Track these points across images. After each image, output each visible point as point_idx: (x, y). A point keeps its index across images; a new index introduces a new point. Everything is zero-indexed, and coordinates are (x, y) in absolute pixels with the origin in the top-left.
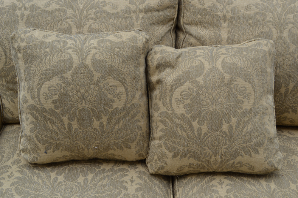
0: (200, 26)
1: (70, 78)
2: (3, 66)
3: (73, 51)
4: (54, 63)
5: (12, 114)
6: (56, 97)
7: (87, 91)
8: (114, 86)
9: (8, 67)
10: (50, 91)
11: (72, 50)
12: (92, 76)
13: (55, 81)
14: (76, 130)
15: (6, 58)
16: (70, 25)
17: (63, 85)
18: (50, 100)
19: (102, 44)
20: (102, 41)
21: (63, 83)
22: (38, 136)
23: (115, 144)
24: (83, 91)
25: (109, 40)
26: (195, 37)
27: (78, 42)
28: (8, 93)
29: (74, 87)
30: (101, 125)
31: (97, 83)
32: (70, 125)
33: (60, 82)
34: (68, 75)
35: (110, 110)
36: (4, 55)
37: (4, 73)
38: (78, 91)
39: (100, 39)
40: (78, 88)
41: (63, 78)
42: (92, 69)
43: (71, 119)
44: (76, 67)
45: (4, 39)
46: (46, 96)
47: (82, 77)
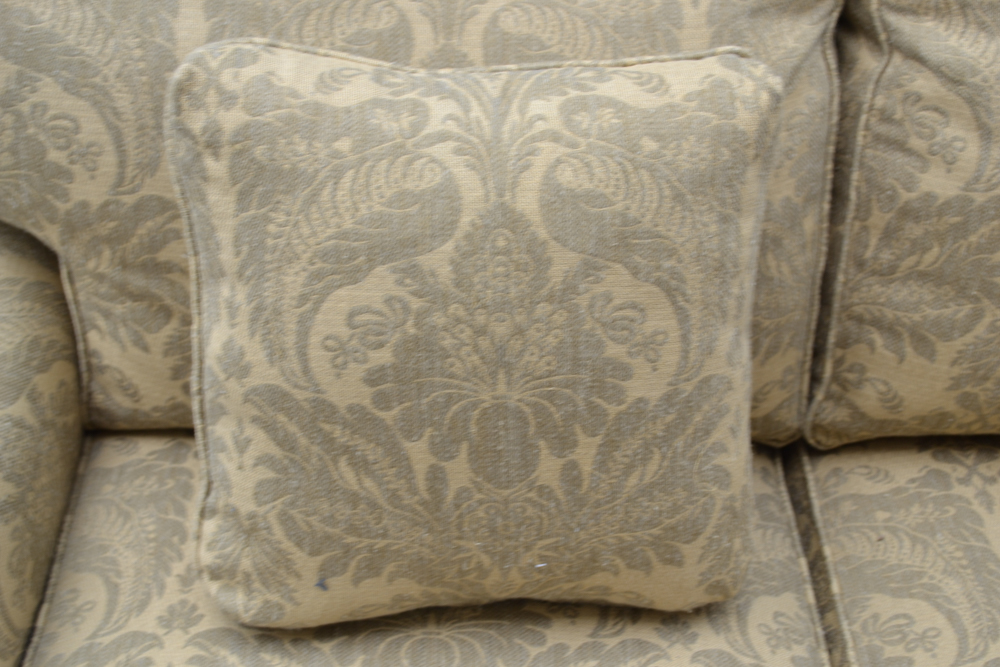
0: (958, 21)
1: (445, 272)
2: (106, 197)
3: (458, 152)
4: (377, 208)
5: (134, 395)
6: (383, 357)
7: (520, 331)
8: (634, 306)
9: (129, 200)
10: (358, 330)
11: (451, 144)
12: (542, 263)
13: (377, 287)
14: (462, 494)
15: (122, 164)
16: (403, 18)
17: (416, 304)
18: (356, 371)
19: (583, 119)
20: (582, 105)
21: (414, 294)
22: (291, 518)
23: (623, 550)
24: (501, 330)
25: (610, 102)
26: (938, 71)
27: (476, 112)
28: (119, 309)
29: (461, 313)
30: (571, 475)
31: (564, 296)
32: (436, 476)
33: (402, 292)
34: (439, 261)
35: (613, 410)
36: (110, 148)
37: (112, 225)
38: (481, 331)
39: (573, 93)
40: (480, 318)
41: (413, 271)
42: (543, 233)
43: (443, 449)
44: (473, 224)
45: (112, 80)
46: (340, 353)
47: (501, 269)
